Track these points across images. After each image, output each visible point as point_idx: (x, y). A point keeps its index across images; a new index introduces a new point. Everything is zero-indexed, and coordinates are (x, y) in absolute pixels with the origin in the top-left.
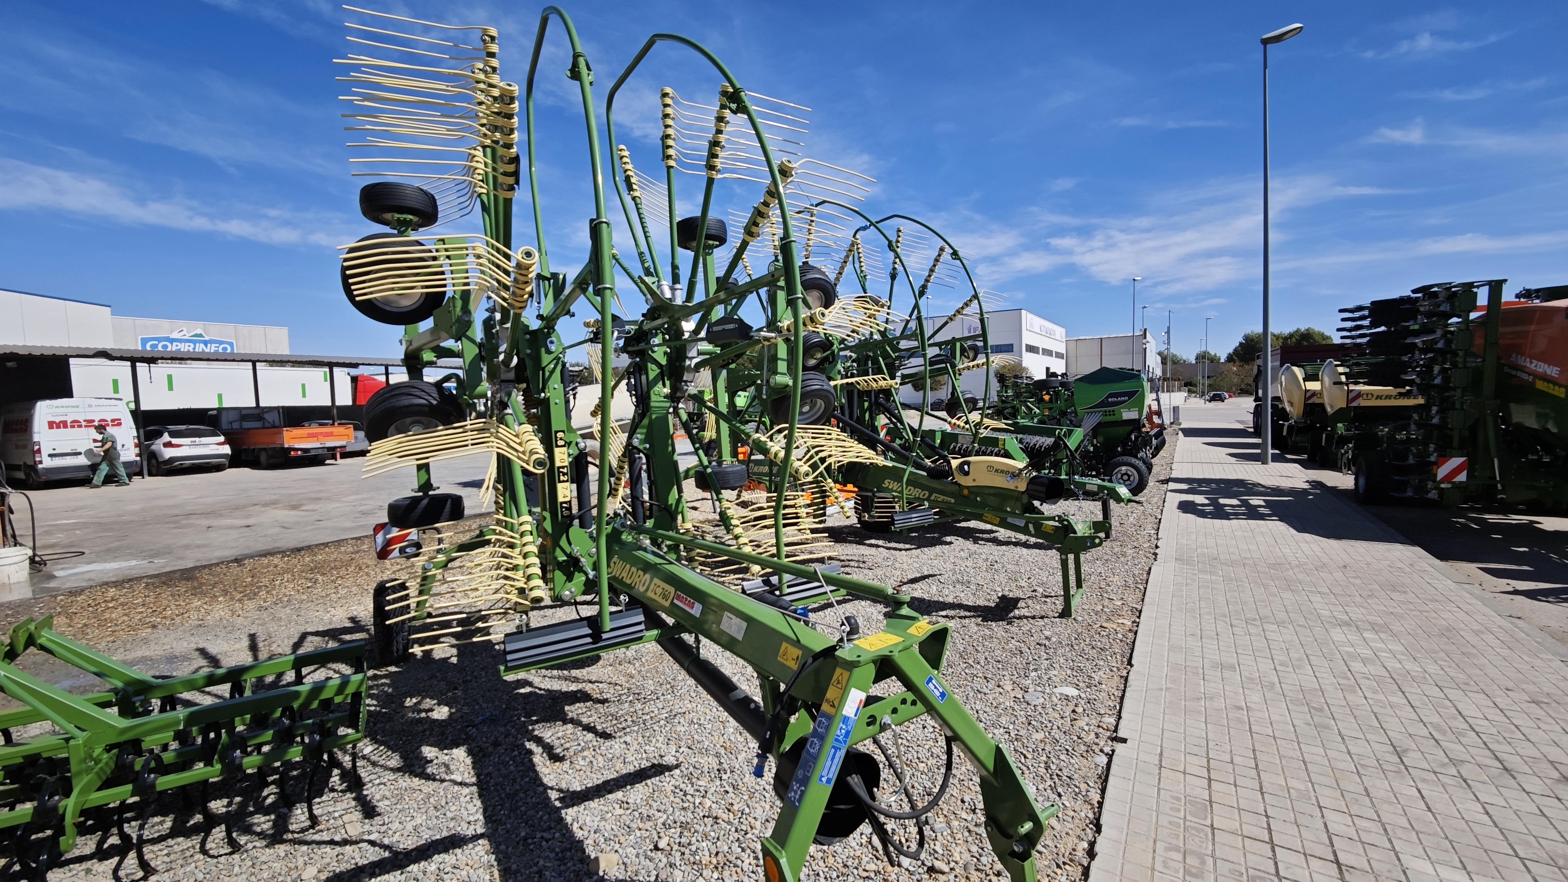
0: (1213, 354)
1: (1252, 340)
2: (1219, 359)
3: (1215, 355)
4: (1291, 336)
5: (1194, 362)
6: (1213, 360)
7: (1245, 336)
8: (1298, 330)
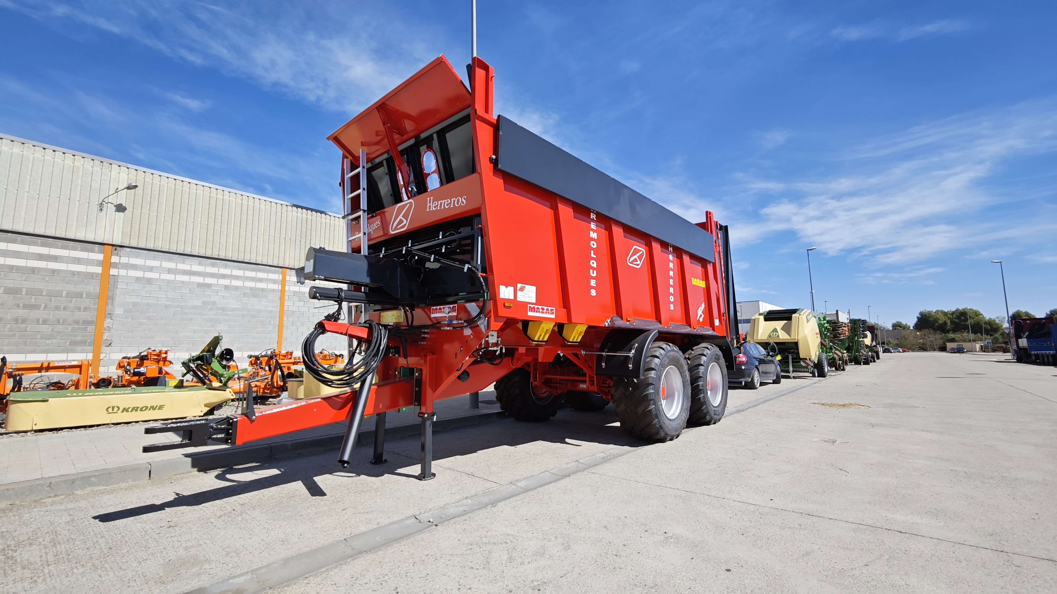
0: (904, 324)
1: (926, 316)
2: (910, 327)
3: (906, 325)
4: (953, 313)
5: (891, 329)
6: (905, 327)
7: (920, 312)
8: (957, 310)
